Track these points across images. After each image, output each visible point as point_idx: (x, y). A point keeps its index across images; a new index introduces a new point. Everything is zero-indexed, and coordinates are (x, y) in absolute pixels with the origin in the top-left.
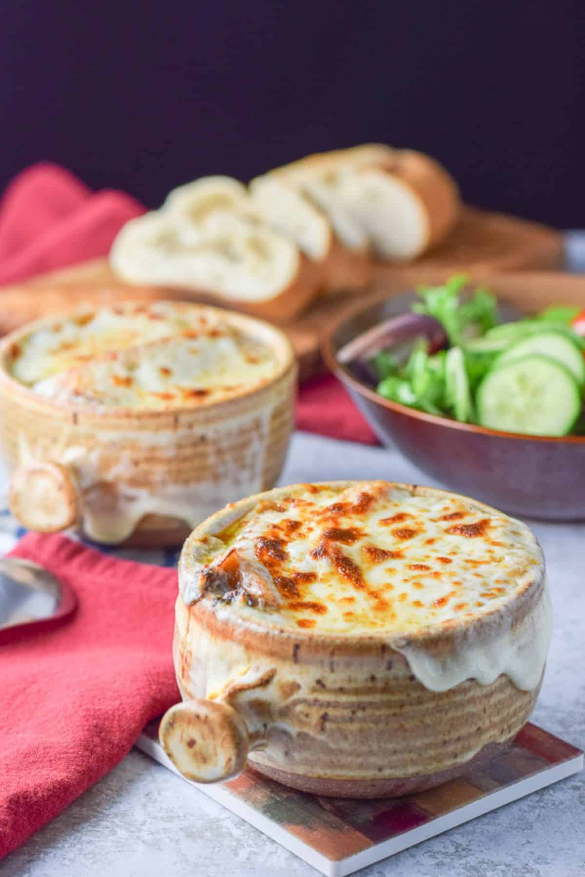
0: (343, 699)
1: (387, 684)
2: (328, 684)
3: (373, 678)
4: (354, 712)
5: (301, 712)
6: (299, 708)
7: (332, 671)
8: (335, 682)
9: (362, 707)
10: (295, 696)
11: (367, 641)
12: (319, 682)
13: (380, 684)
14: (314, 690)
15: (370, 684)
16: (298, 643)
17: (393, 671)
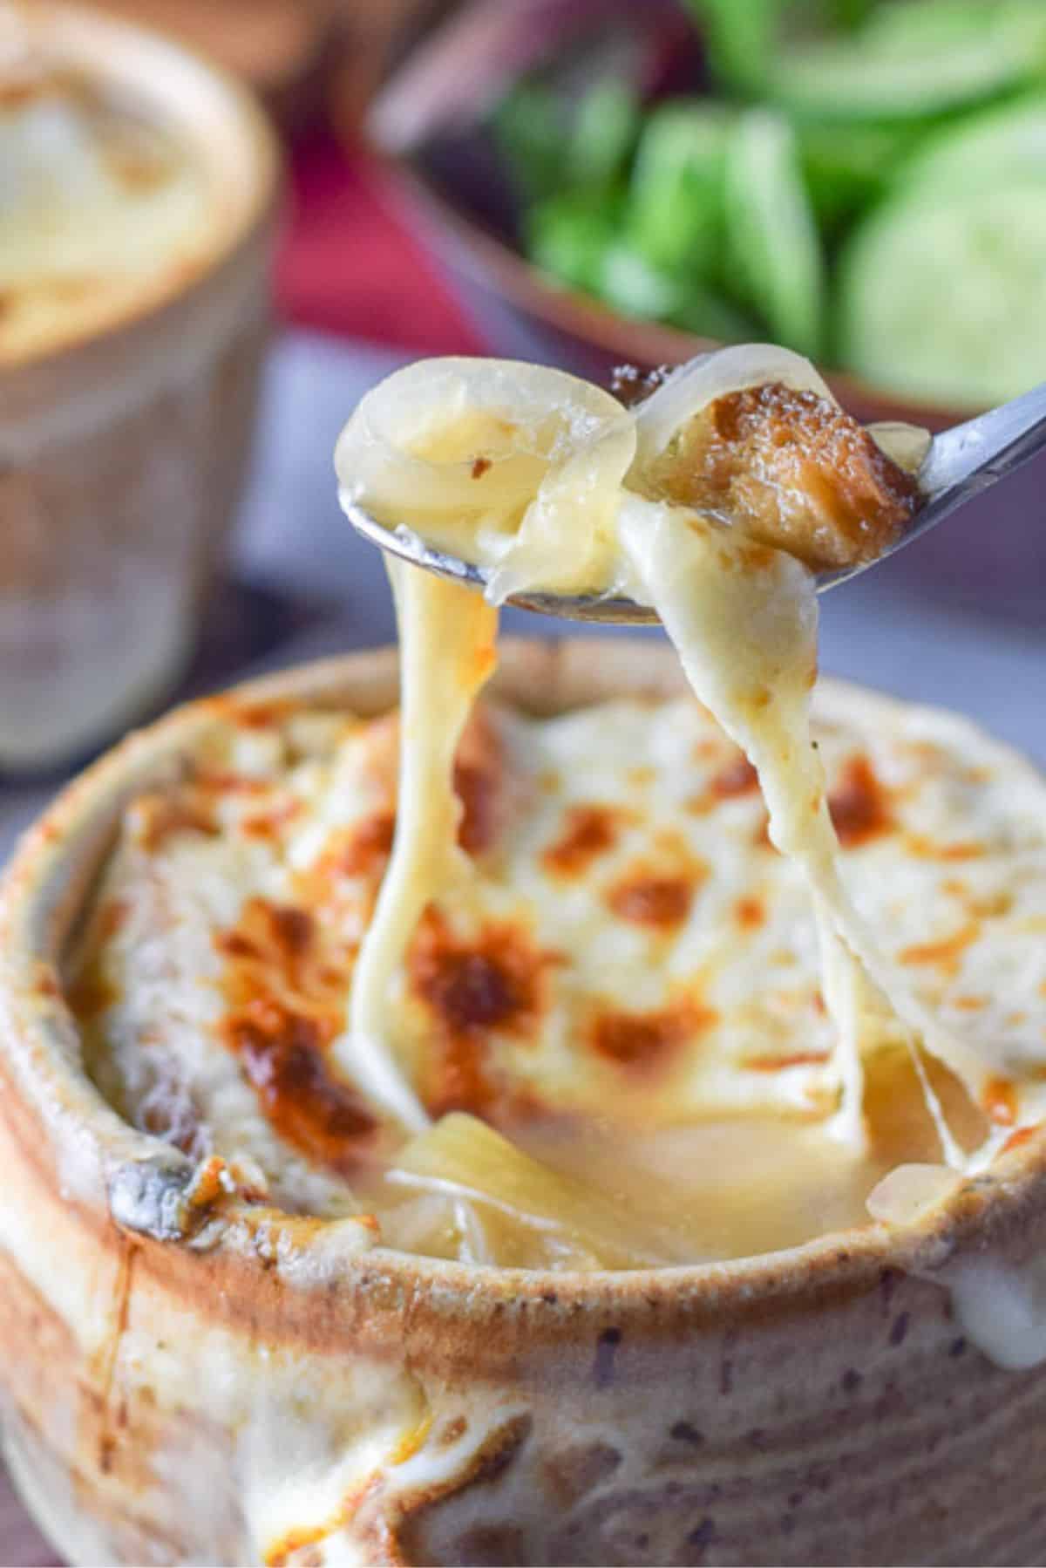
0: (760, 1466)
1: (890, 1386)
2: (713, 1431)
3: (851, 1380)
4: (795, 1500)
5: (622, 1535)
6: (613, 1523)
7: (726, 1387)
8: (734, 1417)
9: (819, 1479)
10: (602, 1491)
11: (836, 1272)
12: (684, 1432)
13: (870, 1393)
14: (662, 1461)
15: (841, 1401)
16: (613, 1324)
17: (909, 1341)
